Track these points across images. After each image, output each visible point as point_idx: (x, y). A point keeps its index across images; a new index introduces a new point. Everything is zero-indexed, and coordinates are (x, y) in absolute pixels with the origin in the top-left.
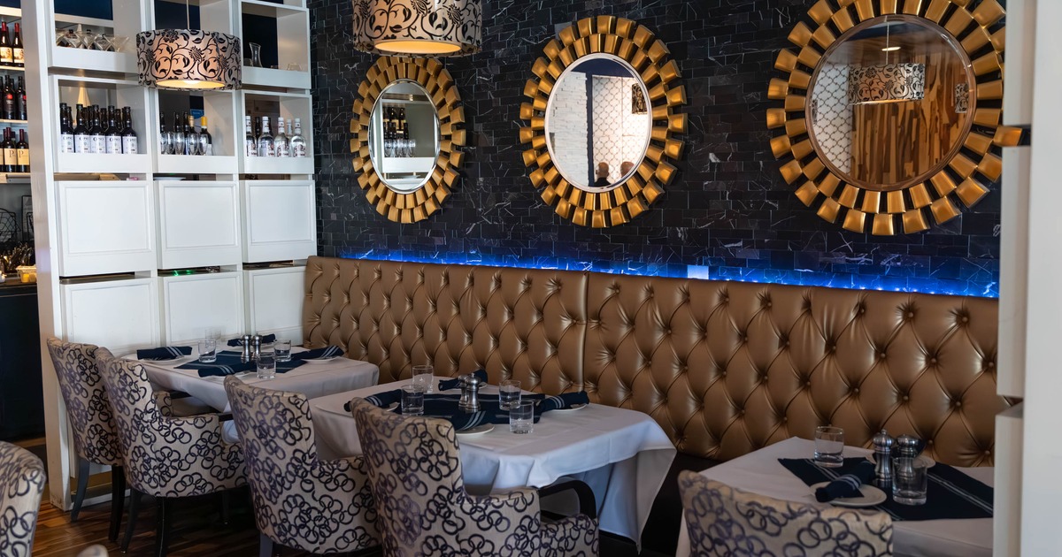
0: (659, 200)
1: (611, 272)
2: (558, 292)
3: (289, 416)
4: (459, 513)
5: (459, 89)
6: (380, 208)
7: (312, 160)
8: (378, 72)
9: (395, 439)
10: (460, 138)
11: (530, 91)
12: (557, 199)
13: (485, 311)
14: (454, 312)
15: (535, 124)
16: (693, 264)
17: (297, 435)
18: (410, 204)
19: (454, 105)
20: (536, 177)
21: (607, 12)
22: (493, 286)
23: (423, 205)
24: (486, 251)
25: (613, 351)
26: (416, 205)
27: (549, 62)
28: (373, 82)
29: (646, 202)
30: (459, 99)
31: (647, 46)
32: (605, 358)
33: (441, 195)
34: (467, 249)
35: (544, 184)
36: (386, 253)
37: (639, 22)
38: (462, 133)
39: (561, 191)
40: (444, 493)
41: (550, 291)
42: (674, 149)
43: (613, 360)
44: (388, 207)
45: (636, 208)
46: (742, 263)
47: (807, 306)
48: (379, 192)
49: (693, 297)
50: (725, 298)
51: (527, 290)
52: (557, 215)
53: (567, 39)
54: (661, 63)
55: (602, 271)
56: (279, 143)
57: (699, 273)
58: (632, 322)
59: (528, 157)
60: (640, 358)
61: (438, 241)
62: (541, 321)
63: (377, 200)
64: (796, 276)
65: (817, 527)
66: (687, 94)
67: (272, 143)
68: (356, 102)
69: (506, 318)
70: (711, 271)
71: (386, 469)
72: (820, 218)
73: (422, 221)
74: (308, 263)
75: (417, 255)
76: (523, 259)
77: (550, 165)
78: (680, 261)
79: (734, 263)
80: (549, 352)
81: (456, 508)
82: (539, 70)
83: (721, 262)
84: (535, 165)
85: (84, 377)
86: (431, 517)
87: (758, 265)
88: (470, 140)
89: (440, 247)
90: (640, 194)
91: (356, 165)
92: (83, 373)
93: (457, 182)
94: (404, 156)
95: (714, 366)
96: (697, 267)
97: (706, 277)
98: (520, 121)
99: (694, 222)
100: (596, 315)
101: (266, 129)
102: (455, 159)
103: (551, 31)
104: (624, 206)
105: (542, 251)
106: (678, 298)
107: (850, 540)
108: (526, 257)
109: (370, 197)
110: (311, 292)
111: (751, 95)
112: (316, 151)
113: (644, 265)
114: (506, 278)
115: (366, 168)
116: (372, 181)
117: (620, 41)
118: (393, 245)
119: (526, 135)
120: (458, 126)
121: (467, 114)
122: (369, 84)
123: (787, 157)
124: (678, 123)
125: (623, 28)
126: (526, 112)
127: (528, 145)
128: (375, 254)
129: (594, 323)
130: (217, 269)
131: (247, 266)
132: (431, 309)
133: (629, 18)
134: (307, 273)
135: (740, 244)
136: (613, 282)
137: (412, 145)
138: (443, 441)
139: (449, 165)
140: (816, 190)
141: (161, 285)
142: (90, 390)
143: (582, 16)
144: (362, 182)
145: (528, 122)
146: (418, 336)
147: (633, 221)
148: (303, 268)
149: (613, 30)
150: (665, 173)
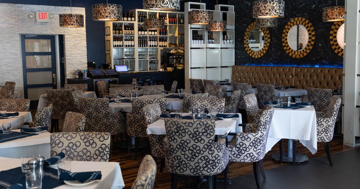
0: (310, 53)
1: (300, 67)
2: (289, 71)
3: (245, 87)
4: (274, 99)
5: (269, 30)
6: (250, 55)
7: (234, 45)
8: (251, 26)
9: (265, 88)
10: (269, 40)
11: (284, 31)
12: (289, 53)
13: (274, 75)
14: (267, 75)
15: (285, 38)
16: (316, 64)
17: (246, 90)
18: (257, 54)
19: (268, 34)
20: (285, 48)
21: (300, 17)
22: (276, 70)
23: (260, 54)
24: (274, 63)
25: (300, 82)
26: (259, 54)
27: (288, 26)
28: (250, 28)
29: (307, 53)
30: (269, 32)
31: (308, 23)
32: (298, 82)
33: (265, 52)
34: (270, 63)
35: (287, 50)
36: (251, 64)
37: (307, 19)
38: (270, 39)
39: (290, 51)
40: (272, 96)
41: (288, 70)
42: (313, 43)
43: (300, 83)
44: (252, 55)
45: (305, 54)
46: (325, 64)
47: (336, 71)
48: (250, 51)
49: (315, 71)
50: (321, 70)
51: (283, 71)
52: (289, 56)
53: (292, 21)
54: (311, 27)
55: (298, 66)
56: (228, 41)
57: (317, 66)
58: (304, 76)
59: (284, 44)
60: (305, 82)
61: (263, 62)
62: (286, 77)
63: (250, 53)
64: (335, 66)
65: (323, 91)
66: (316, 33)
67: (227, 41)
68: (246, 32)
69: (278, 76)
70: (319, 66)
71: (262, 93)
72: (339, 56)
73: (260, 57)
74: (233, 67)
75: (259, 65)
76: (282, 65)
77: (288, 46)
78: (313, 64)
79: (324, 64)
80: (287, 82)
81: (274, 98)
82: (286, 27)
83: (321, 64)
84: (285, 46)
85: (199, 85)
86: (270, 100)
87: (328, 65)
88: (271, 41)
89: (264, 63)
90: (306, 52)
91: (245, 46)
92: (199, 84)
93: (268, 49)
94: (253, 43)
95: (319, 83)
96: (317, 65)
97: (318, 67)
98: (282, 37)
99: (316, 56)
100: (297, 75)
101: (226, 38)
102: (268, 45)
103: (289, 19)
104: (303, 54)
105: (286, 63)
106: (313, 71)
107: (327, 92)
108: (283, 64)
109: (248, 52)
110: (234, 73)
111: (327, 33)
112: (235, 42)
113: (307, 65)
114: (278, 68)
115: (247, 46)
116: (249, 49)
117: (303, 22)
118: (253, 63)
119: (283, 40)
120: (269, 38)
121: (271, 35)
122: (249, 29)
123: (333, 45)
124: (314, 38)
125: (304, 19)
126: (283, 35)
127: (284, 42)
128: (249, 64)
129: (296, 76)
130: (216, 67)
131: (221, 67)
132: (262, 75)
133: (305, 18)
134: (233, 69)
135: (325, 61)
136: (300, 68)
137: (255, 41)
138: (272, 87)
139: (267, 46)
140: (338, 51)
141: (207, 70)
142: (200, 88)
143: (296, 17)
144: (246, 49)
145: (284, 37)
146: (259, 81)
147: (305, 57)
148: (232, 68)
149: (302, 20)
150: (311, 48)
